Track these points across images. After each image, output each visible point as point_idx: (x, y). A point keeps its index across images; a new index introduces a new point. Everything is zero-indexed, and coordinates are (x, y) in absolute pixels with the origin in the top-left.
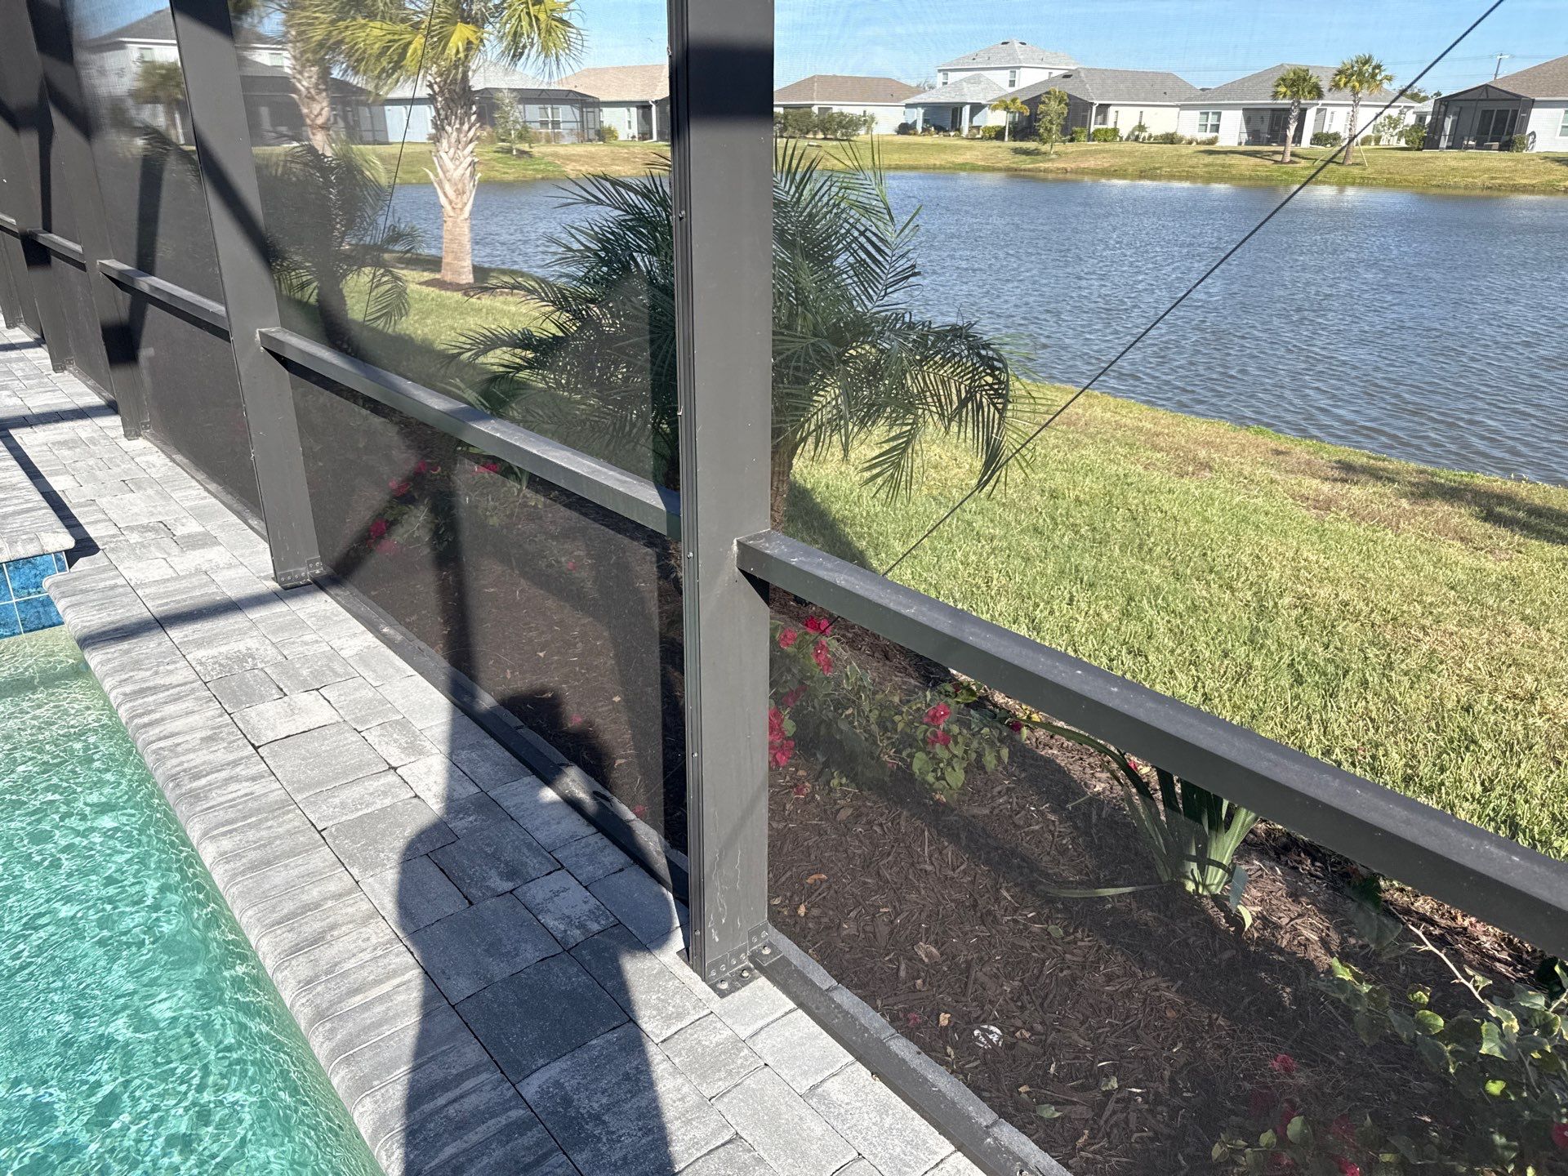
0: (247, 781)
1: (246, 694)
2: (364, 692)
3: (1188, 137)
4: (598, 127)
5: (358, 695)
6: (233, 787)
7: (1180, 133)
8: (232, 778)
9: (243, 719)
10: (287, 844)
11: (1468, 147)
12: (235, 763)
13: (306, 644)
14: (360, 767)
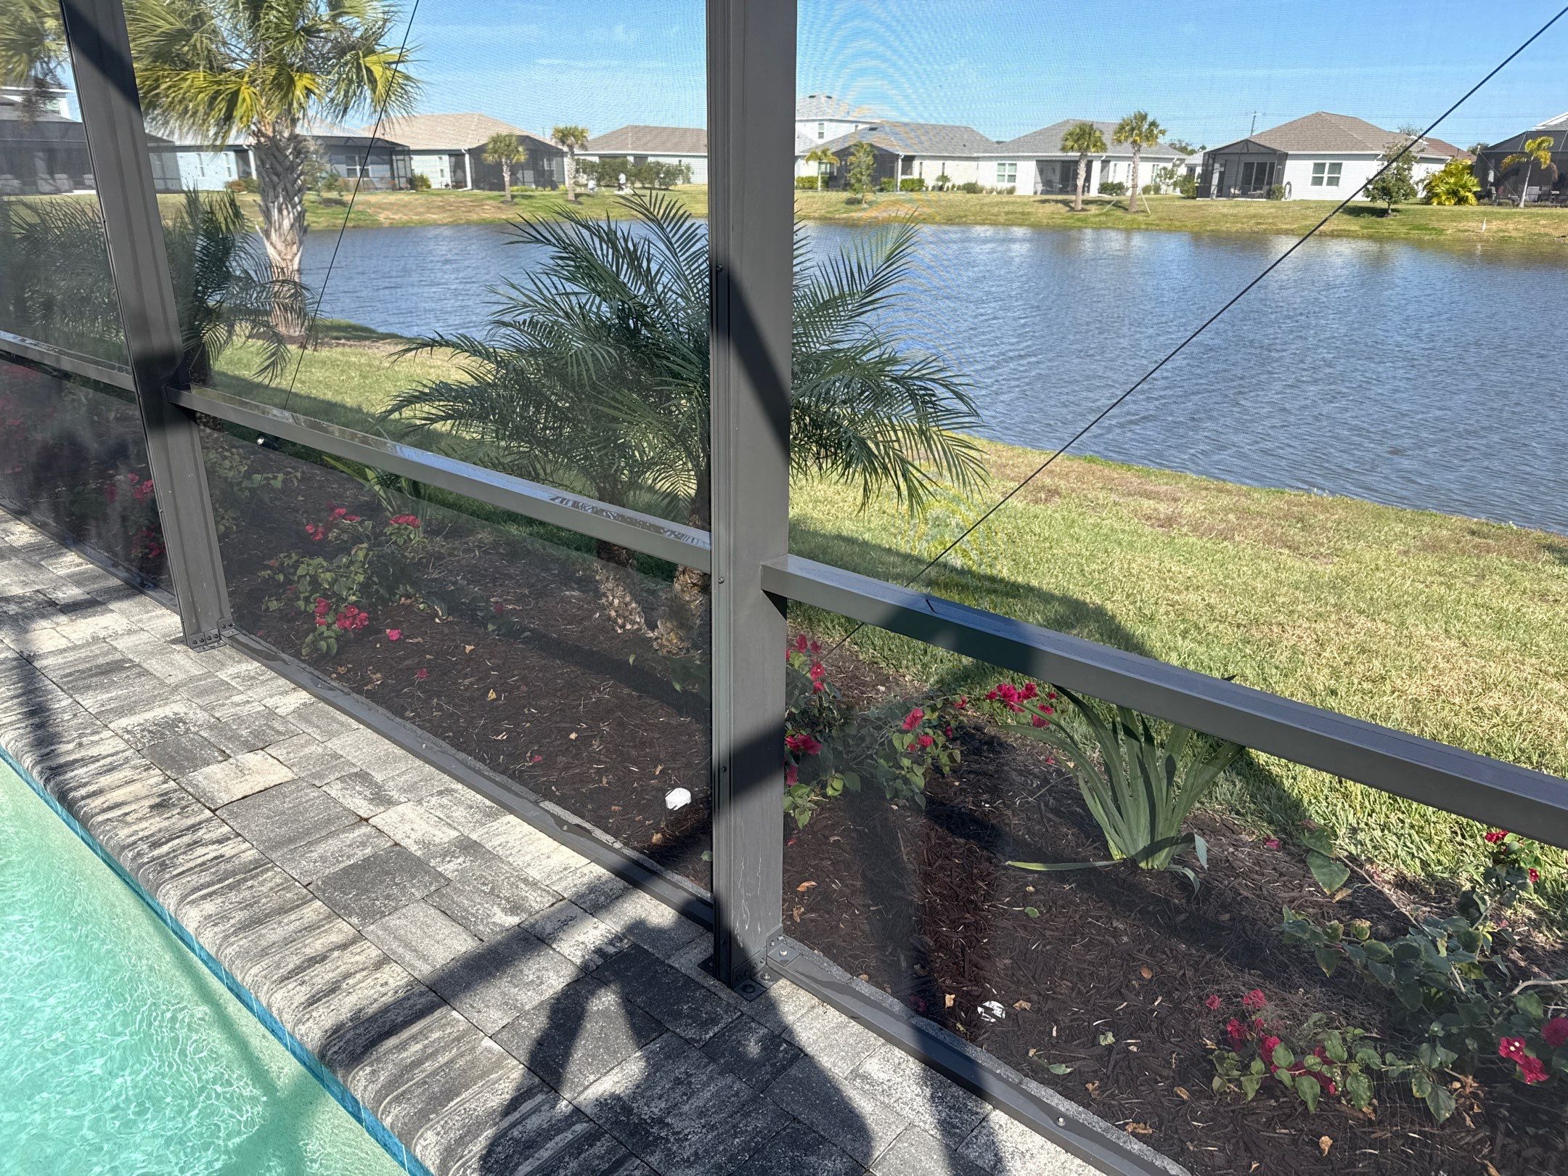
0: (214, 843)
1: (187, 759)
2: (313, 748)
3: (988, 186)
4: (409, 175)
5: (307, 751)
6: (200, 851)
7: (980, 183)
8: (195, 842)
9: (190, 783)
10: (275, 901)
11: (1235, 196)
12: (194, 828)
13: (238, 705)
14: (329, 821)
